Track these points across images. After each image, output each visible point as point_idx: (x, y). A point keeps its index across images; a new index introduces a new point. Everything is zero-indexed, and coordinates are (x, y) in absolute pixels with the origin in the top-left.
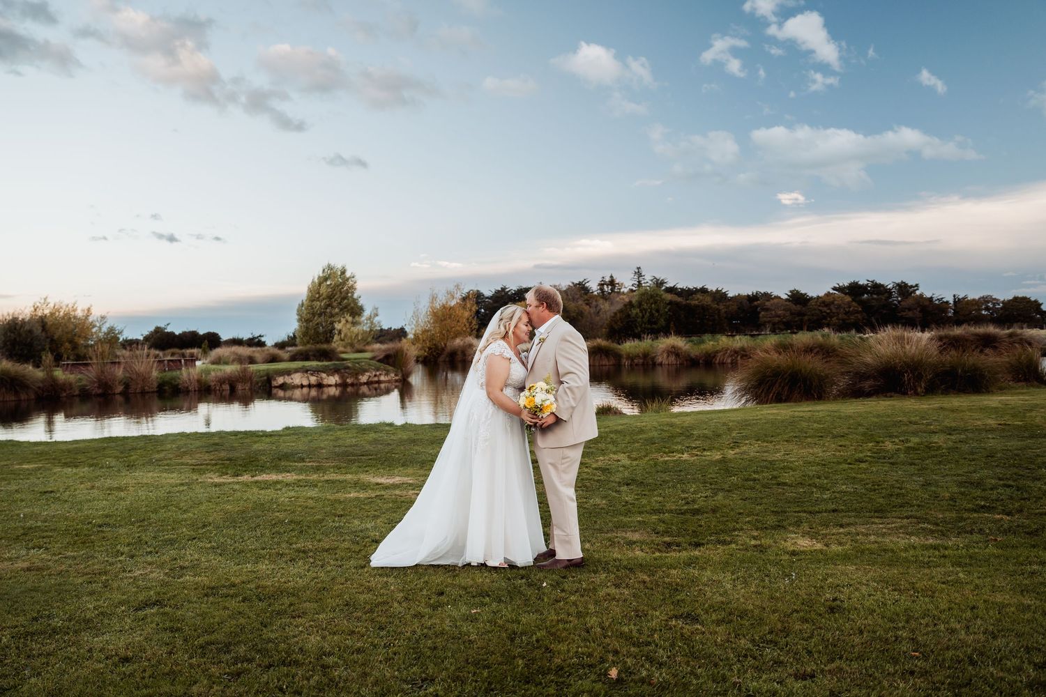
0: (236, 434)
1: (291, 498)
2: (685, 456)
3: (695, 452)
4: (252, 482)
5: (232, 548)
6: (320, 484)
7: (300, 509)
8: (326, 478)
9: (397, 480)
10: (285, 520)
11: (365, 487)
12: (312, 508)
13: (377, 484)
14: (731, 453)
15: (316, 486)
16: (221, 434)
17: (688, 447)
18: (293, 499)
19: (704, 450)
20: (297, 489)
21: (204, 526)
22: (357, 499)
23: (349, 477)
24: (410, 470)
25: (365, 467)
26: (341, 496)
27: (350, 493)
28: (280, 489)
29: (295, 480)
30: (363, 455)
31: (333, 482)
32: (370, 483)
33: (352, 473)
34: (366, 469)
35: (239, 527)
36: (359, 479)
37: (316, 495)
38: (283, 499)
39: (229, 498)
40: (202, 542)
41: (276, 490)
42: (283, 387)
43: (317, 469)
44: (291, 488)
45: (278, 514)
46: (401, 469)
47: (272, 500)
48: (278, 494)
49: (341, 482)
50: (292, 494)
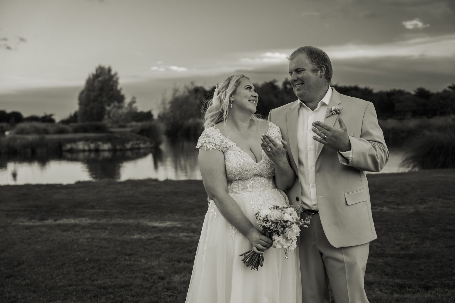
0: (39, 186)
1: (88, 239)
2: (385, 209)
3: (391, 205)
4: (55, 225)
5: (44, 284)
6: (109, 227)
7: (96, 249)
8: (113, 221)
9: (168, 224)
10: (85, 259)
11: (145, 230)
12: (105, 248)
13: (154, 227)
14: (421, 207)
15: (106, 229)
16: (28, 187)
17: (385, 202)
18: (90, 240)
19: (399, 204)
20: (91, 231)
21: (19, 264)
22: (140, 240)
23: (131, 221)
24: (177, 216)
25: (142, 213)
26: (126, 237)
27: (134, 235)
28: (79, 232)
29: (89, 223)
30: (139, 204)
31: (119, 225)
32: (148, 226)
33: (132, 218)
34: (143, 215)
35: (49, 265)
36: (139, 223)
37: (107, 237)
38: (82, 240)
39: (39, 239)
40: (18, 279)
41: (75, 232)
42: (71, 151)
43: (105, 215)
44: (87, 230)
45: (79, 253)
46: (170, 215)
47: (73, 240)
48: (77, 236)
49: (125, 225)
50: (88, 235)
